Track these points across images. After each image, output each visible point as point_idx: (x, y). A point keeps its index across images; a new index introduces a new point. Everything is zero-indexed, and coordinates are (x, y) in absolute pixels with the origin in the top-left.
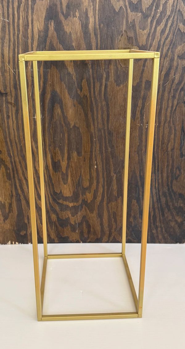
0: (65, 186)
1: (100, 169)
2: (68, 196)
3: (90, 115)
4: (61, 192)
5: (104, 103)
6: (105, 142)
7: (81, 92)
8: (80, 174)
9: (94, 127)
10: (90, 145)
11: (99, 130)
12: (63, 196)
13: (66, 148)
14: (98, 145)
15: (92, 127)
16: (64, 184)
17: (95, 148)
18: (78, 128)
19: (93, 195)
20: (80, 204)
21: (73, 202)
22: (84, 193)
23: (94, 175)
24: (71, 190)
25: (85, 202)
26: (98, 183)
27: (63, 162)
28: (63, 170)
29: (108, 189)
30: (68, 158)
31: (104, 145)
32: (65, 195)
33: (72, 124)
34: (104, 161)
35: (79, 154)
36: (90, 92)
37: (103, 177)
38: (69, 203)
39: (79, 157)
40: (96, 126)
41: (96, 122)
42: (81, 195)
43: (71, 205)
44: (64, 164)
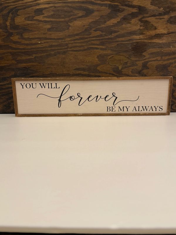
2: (15, 21)
3: (77, 37)
4: (18, 15)
6: (58, 49)
7: (94, 31)
8: (33, 30)
9: (69, 41)
10: (56, 38)
11: (67, 45)
12: (15, 17)
13: (53, 20)
14: (56, 44)
15: (69, 39)
16: (25, 18)
17: (54, 42)
18: (68, 29)
19: (17, 41)
20: (9, 31)
21: (10, 25)
22: (18, 34)
23: (34, 42)
24: (20, 24)
26: (27, 45)
28: (36, 17)
29: (22, 53)
30: (45, 21)
31: (56, 48)
33: (71, 24)
34: (44, 49)
35: (49, 30)
36: (93, 37)
37: (31, 49)
39: (46, 29)
43: (8, 23)
44: (40, 18)
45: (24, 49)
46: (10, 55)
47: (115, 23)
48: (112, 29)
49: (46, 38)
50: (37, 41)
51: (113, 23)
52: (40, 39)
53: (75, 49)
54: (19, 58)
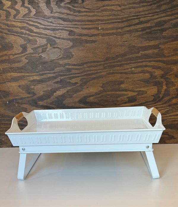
0: (148, 92)
1: (135, 65)
2: (157, 90)
3: (94, 76)
4: (153, 96)
5: (85, 66)
6: (114, 62)
7: (78, 83)
8: (139, 81)
9: (103, 72)
10: (116, 74)
11: (105, 68)
12: (157, 94)
13: (118, 93)
14: (116, 68)
15: (102, 74)
16: (146, 93)
17: (118, 70)
18: (103, 84)
19: (157, 70)
20: (164, 80)
21: (162, 86)
22: (155, 77)
23: (140, 69)
24: (152, 88)
25: (162, 76)
26: (146, 66)
27: (128, 95)
28: (135, 95)
29: (152, 57)
30: (125, 91)
31: (116, 64)
32: (156, 92)
33: (101, 89)
34: (128, 62)
35: (122, 83)
36: (78, 76)
37: (142, 62)
38: (163, 89)
39: (125, 83)
40: (102, 71)
41: (99, 71)
42: (157, 80)
43: (165, 87)
44: (130, 94)
45: (150, 61)
46: (165, 55)
47: (58, 91)
48: (60, 85)
49: (126, 74)
50: (136, 70)
51: (60, 91)
52: (132, 73)
53: (97, 63)
54: (156, 51)
